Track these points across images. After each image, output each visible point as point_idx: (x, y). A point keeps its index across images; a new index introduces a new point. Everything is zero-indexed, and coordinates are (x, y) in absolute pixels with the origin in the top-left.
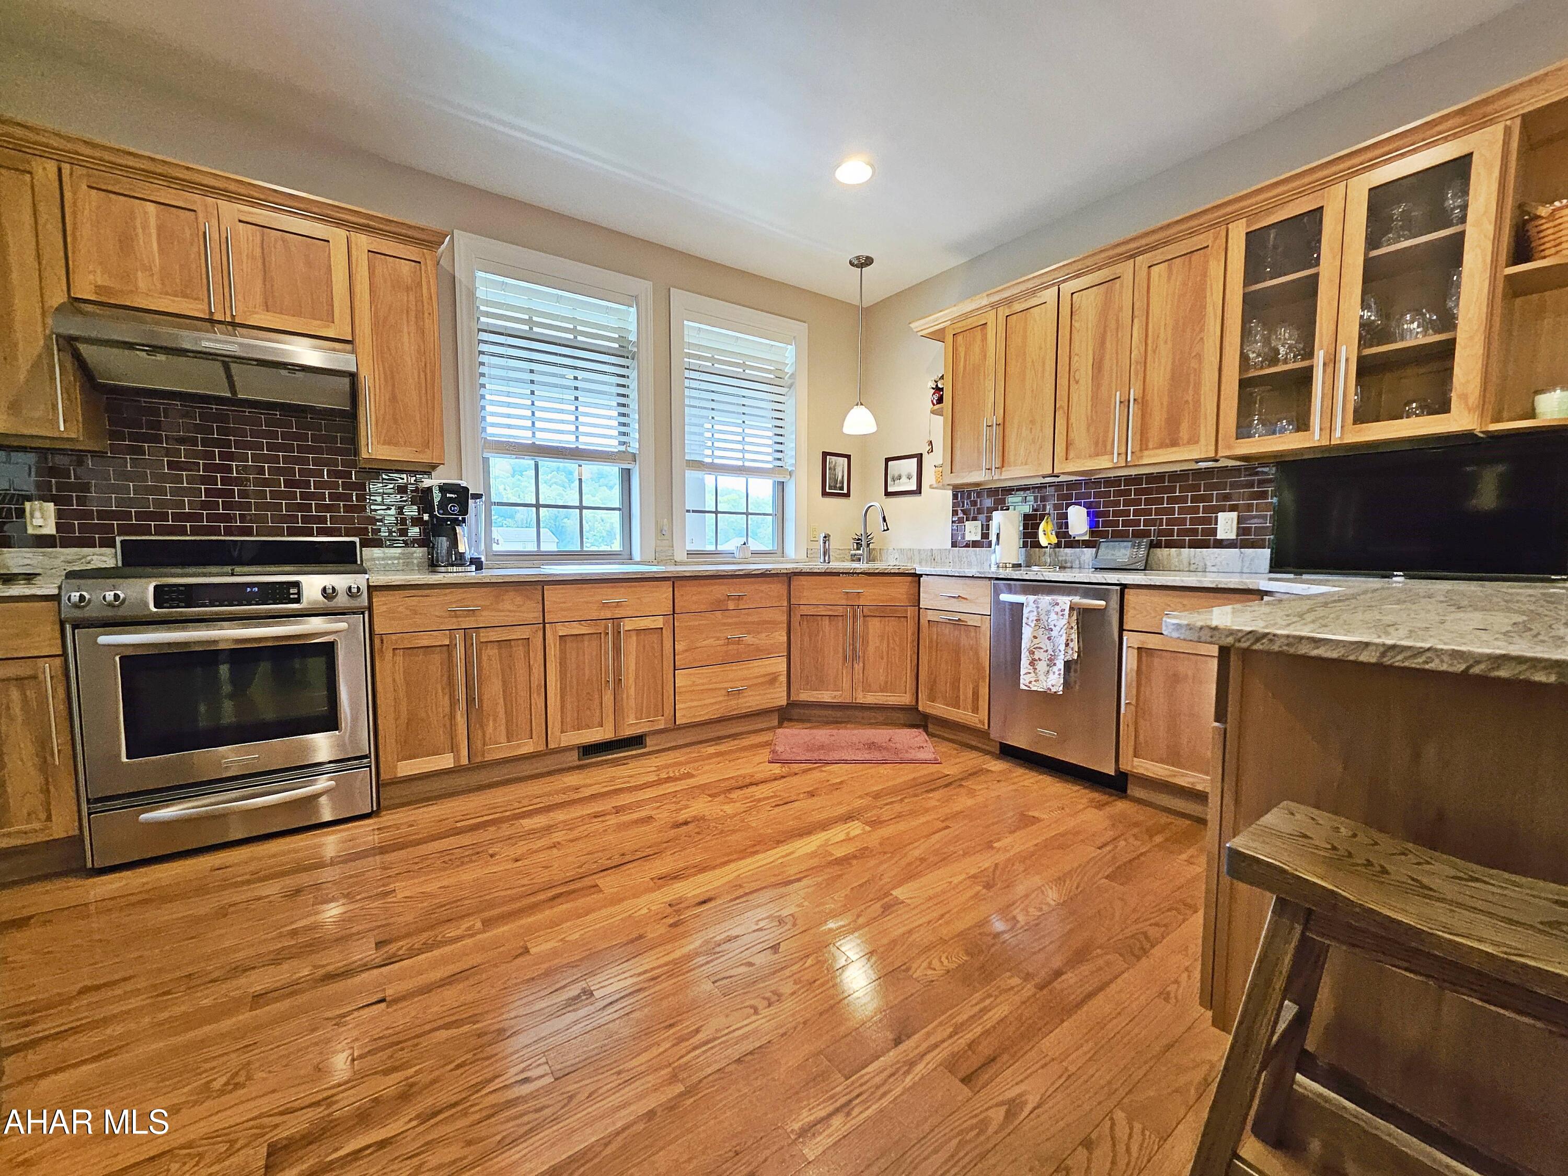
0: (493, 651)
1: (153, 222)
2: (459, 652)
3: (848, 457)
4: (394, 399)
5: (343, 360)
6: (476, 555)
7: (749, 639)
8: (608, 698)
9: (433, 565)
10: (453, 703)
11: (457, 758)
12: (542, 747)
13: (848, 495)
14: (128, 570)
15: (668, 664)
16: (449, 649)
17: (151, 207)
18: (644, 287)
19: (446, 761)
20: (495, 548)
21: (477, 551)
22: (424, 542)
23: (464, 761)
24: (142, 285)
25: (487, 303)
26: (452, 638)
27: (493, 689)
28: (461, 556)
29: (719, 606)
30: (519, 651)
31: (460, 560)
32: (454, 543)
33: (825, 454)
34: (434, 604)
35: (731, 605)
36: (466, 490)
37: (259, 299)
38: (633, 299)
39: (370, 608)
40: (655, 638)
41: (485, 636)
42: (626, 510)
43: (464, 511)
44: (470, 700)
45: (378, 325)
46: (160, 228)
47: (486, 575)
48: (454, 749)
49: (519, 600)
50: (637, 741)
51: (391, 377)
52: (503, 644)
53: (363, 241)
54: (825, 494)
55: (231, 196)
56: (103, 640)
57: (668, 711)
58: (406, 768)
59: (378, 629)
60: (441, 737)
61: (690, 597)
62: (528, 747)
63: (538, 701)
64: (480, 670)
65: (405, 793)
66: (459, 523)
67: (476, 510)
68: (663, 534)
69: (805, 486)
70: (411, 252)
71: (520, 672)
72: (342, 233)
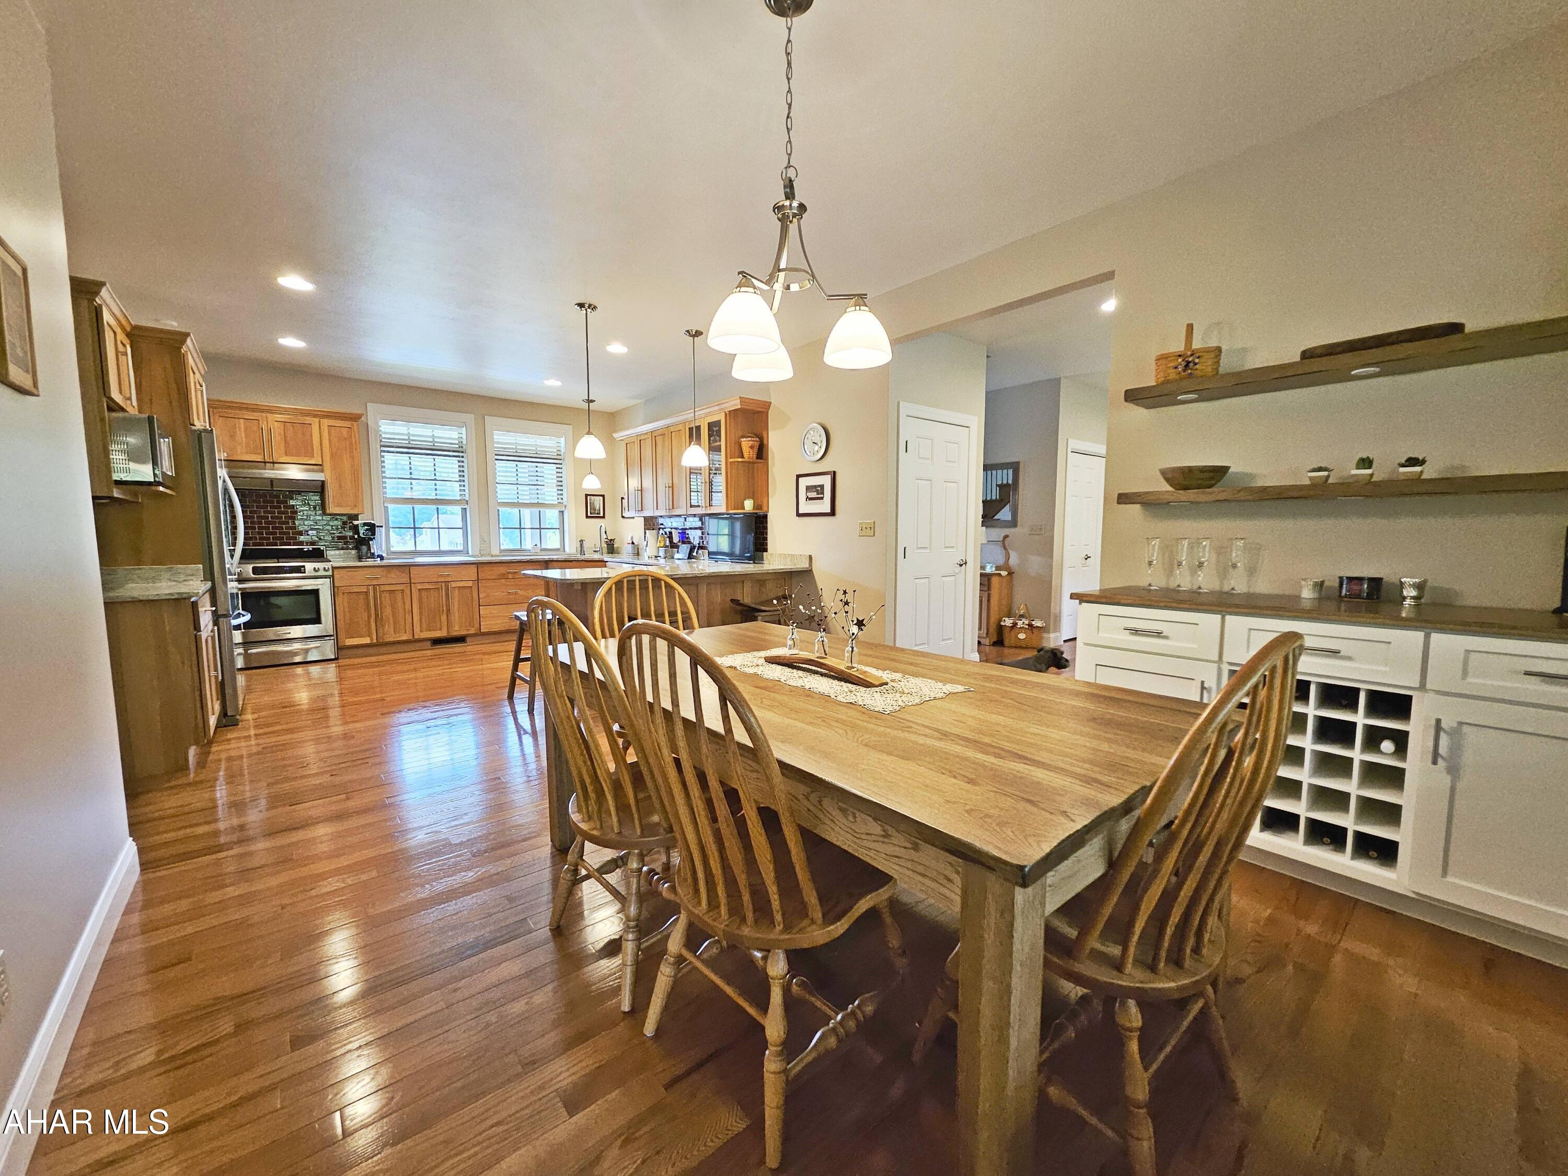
0: (386, 595)
1: (242, 426)
2: (371, 594)
3: (603, 496)
4: (340, 486)
5: (319, 477)
6: (380, 553)
7: (521, 592)
8: (444, 618)
9: (360, 558)
10: (369, 617)
11: (372, 639)
12: (411, 638)
13: (603, 517)
15: (476, 603)
16: (367, 593)
17: (242, 421)
18: (470, 418)
19: (367, 640)
20: (392, 549)
21: (381, 550)
22: (357, 548)
23: (375, 641)
24: (239, 452)
25: (385, 433)
26: (368, 589)
27: (388, 611)
28: (373, 554)
29: (504, 576)
30: (399, 596)
31: (373, 556)
32: (369, 549)
33: (587, 495)
34: (361, 572)
35: (510, 576)
36: (374, 525)
37: (283, 451)
38: (464, 424)
39: (333, 576)
40: (468, 591)
41: (383, 588)
42: (464, 528)
43: (374, 534)
44: (377, 615)
45: (333, 456)
46: (246, 429)
47: (385, 562)
48: (370, 635)
49: (398, 573)
50: (461, 639)
51: (339, 479)
52: (391, 592)
53: (326, 422)
54: (587, 517)
55: (272, 412)
57: (477, 625)
58: (350, 642)
59: (336, 584)
60: (364, 630)
61: (486, 573)
62: (404, 638)
63: (409, 617)
64: (381, 603)
65: (349, 652)
66: (371, 539)
67: (380, 533)
68: (485, 541)
69: (575, 513)
70: (347, 424)
71: (400, 604)
72: (317, 420)
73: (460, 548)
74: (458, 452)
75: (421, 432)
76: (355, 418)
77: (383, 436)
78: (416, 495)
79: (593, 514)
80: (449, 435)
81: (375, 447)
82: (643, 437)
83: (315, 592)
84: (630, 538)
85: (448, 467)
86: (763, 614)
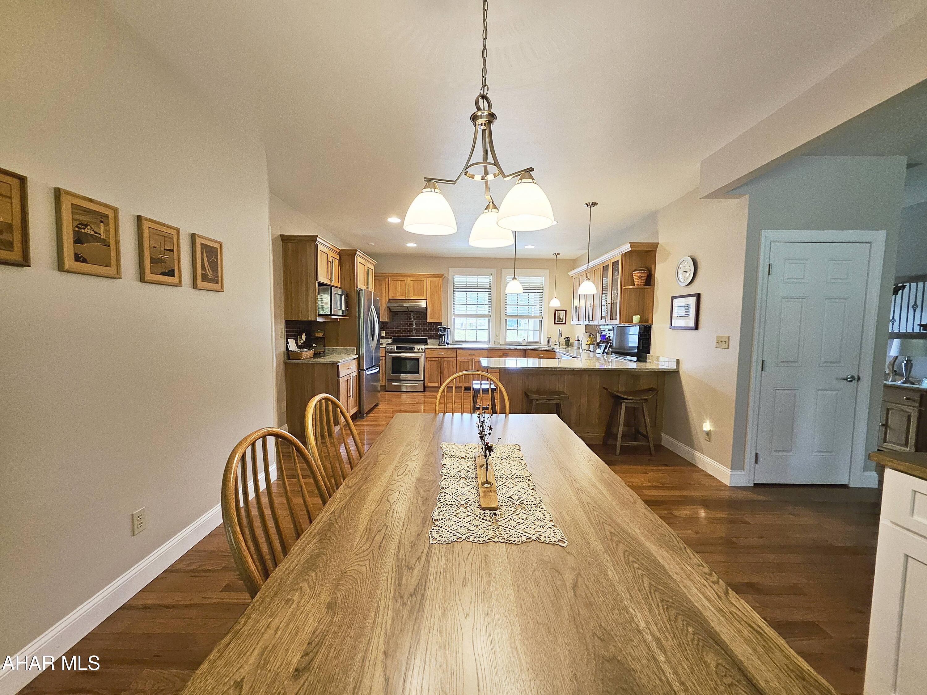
0: (445, 363)
1: (399, 284)
2: (440, 362)
3: (565, 310)
4: (433, 309)
6: (448, 342)
9: (438, 344)
10: (438, 373)
11: (438, 384)
13: (565, 323)
14: (393, 343)
16: (438, 361)
17: (400, 282)
18: (494, 271)
19: (436, 384)
20: (455, 340)
21: (449, 340)
22: (439, 339)
24: (398, 295)
26: (439, 359)
27: (446, 371)
28: (445, 342)
30: (452, 363)
33: (555, 310)
34: (439, 352)
36: (447, 328)
37: (413, 294)
38: (491, 274)
39: (426, 352)
41: (445, 359)
42: (489, 329)
43: (446, 332)
45: (432, 294)
47: (450, 346)
48: (438, 382)
49: (454, 352)
51: (433, 306)
52: (449, 361)
53: (430, 279)
54: (555, 323)
55: (410, 276)
56: (390, 355)
58: (430, 384)
59: (427, 357)
60: (436, 379)
64: (443, 366)
65: (430, 389)
66: (444, 335)
67: (449, 332)
68: (498, 337)
69: (548, 321)
70: (437, 279)
71: (451, 367)
72: (426, 278)
73: (486, 340)
74: (489, 289)
75: (472, 280)
76: (441, 276)
77: (456, 283)
78: (469, 313)
79: (559, 321)
80: (485, 280)
81: (451, 289)
82: (581, 274)
83: (417, 360)
84: (576, 337)
85: (484, 296)
86: (627, 401)
